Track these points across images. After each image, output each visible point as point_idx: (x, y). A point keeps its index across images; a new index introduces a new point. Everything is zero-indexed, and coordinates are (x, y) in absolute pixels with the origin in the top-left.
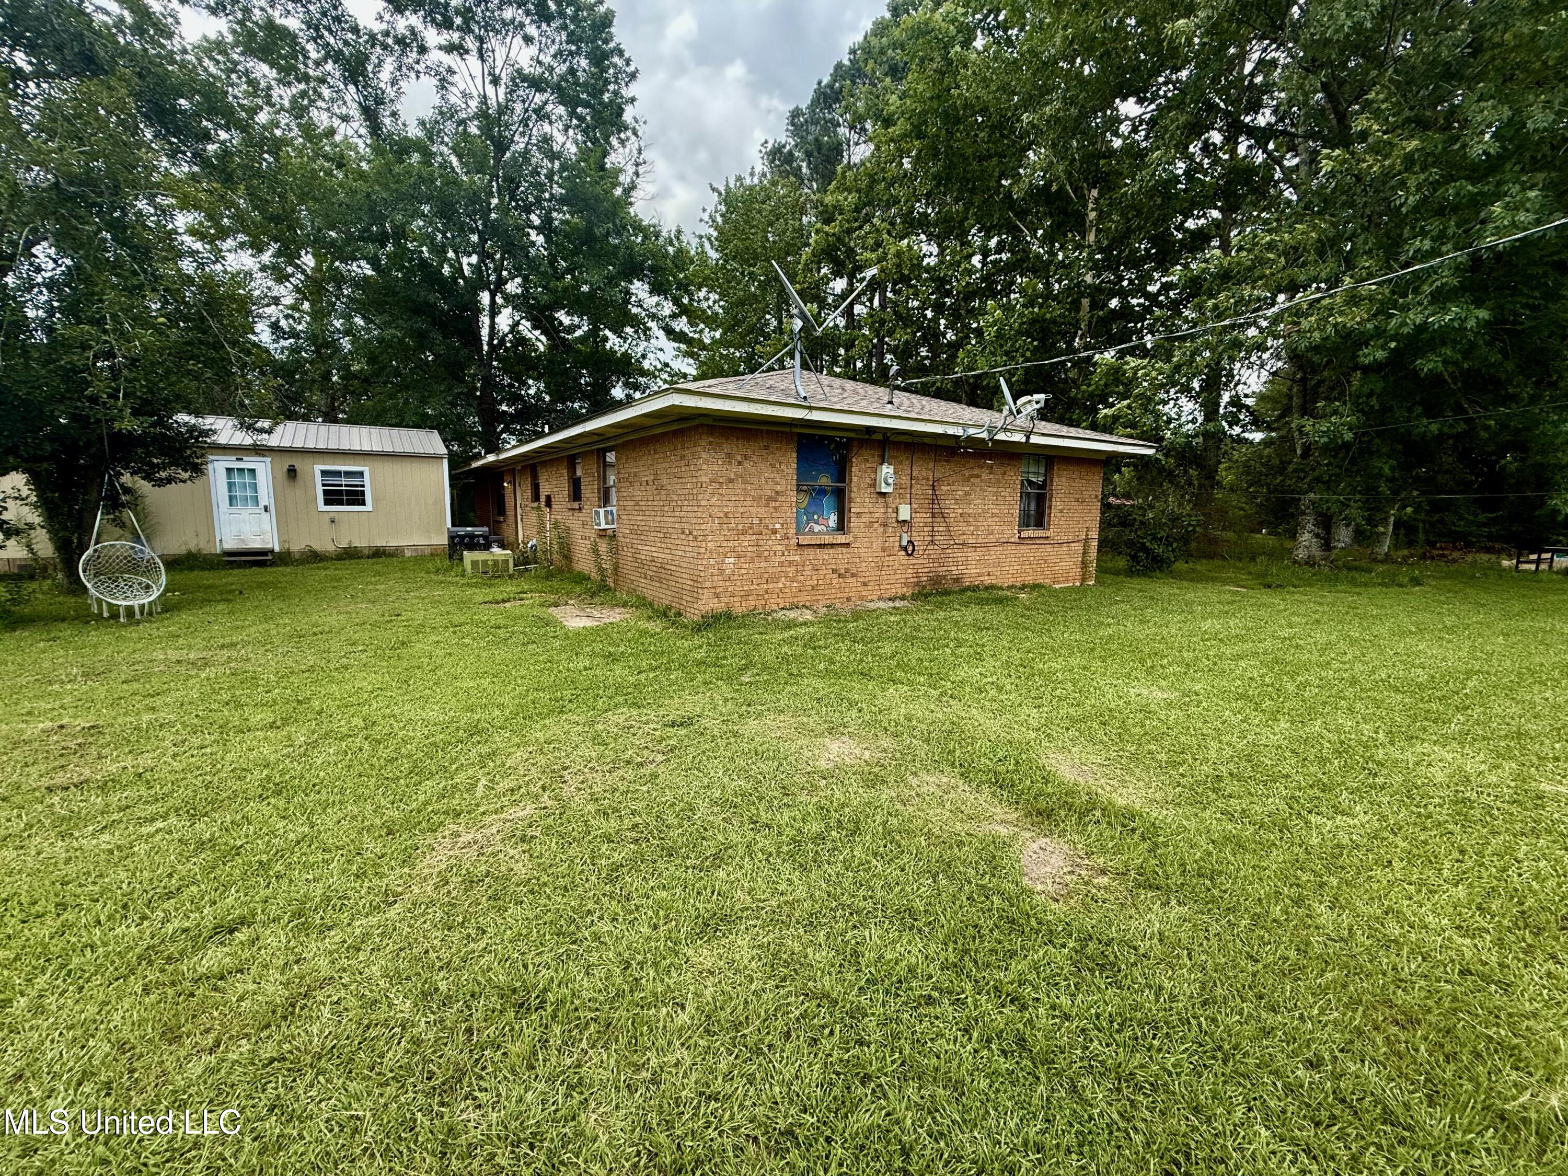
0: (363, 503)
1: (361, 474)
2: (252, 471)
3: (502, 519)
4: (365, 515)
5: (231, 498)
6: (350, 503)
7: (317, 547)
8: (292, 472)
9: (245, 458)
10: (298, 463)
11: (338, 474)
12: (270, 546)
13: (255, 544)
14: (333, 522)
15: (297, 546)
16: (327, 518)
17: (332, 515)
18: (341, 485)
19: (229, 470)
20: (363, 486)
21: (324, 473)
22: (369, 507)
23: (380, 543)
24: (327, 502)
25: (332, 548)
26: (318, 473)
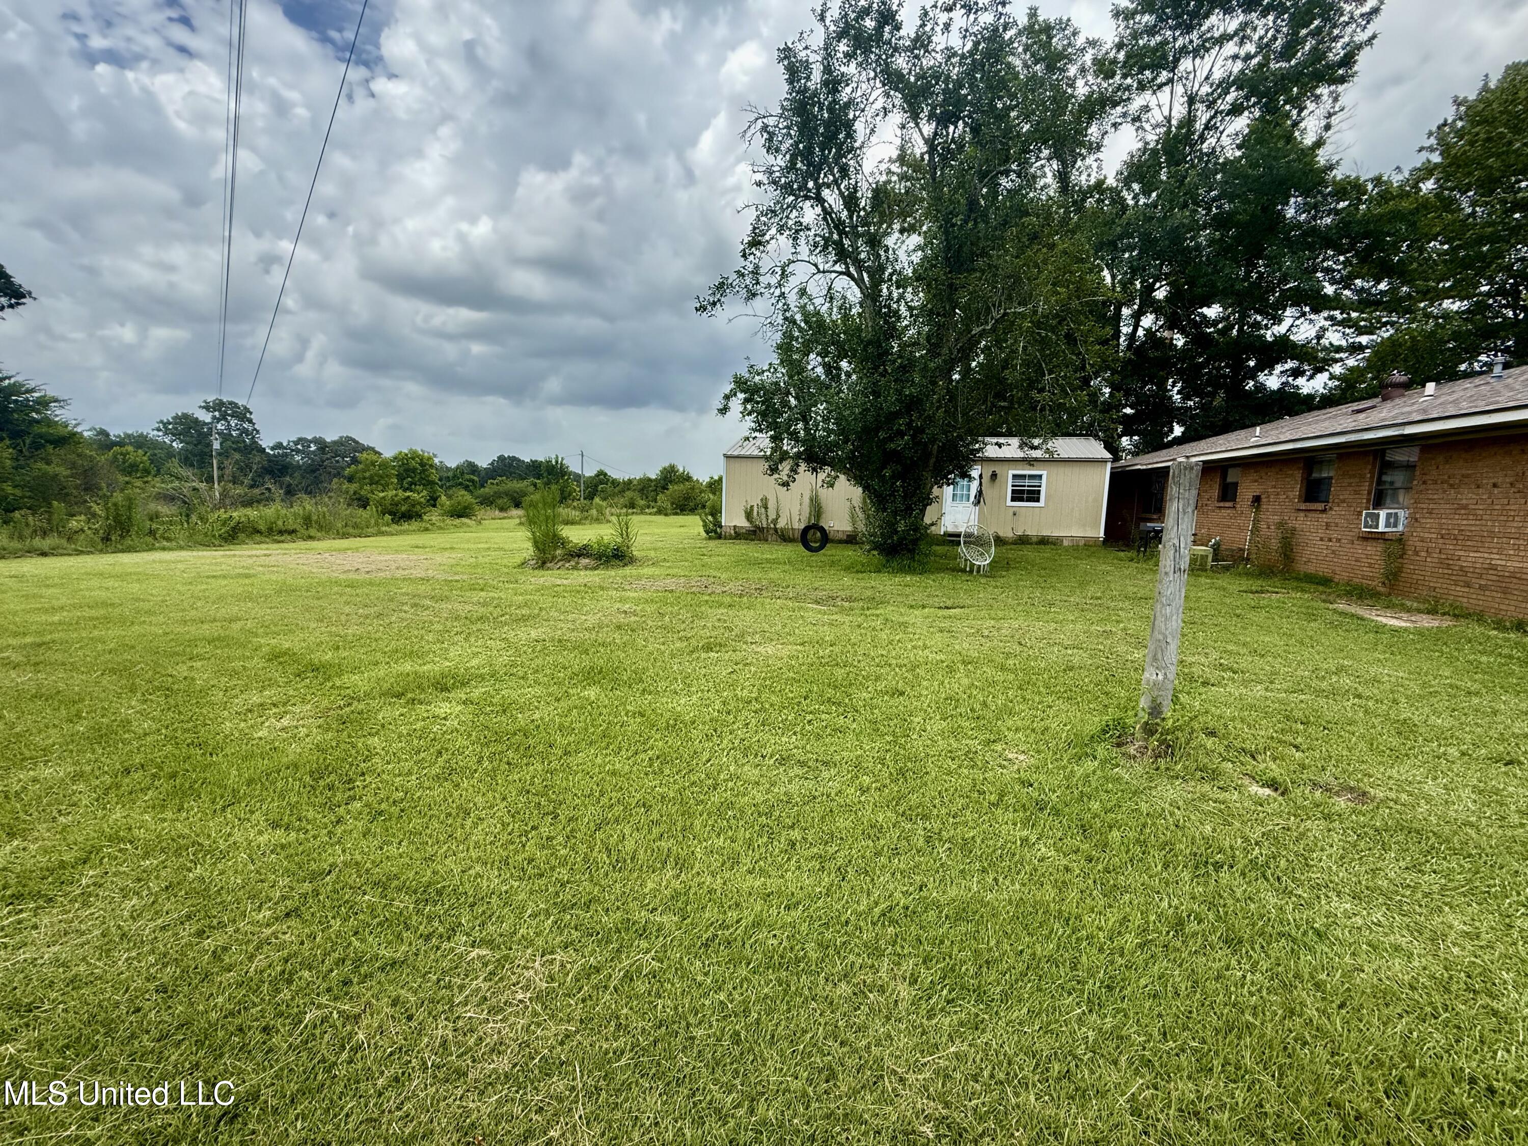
0: (1038, 500)
1: (1040, 477)
4: (1038, 510)
6: (1029, 500)
8: (994, 476)
10: (998, 469)
11: (1023, 477)
14: (1015, 514)
16: (1011, 511)
17: (1015, 509)
18: (1024, 486)
20: (1040, 487)
21: (1015, 476)
22: (1042, 503)
23: (1045, 533)
24: (1013, 500)
25: (1011, 535)
26: (1010, 477)
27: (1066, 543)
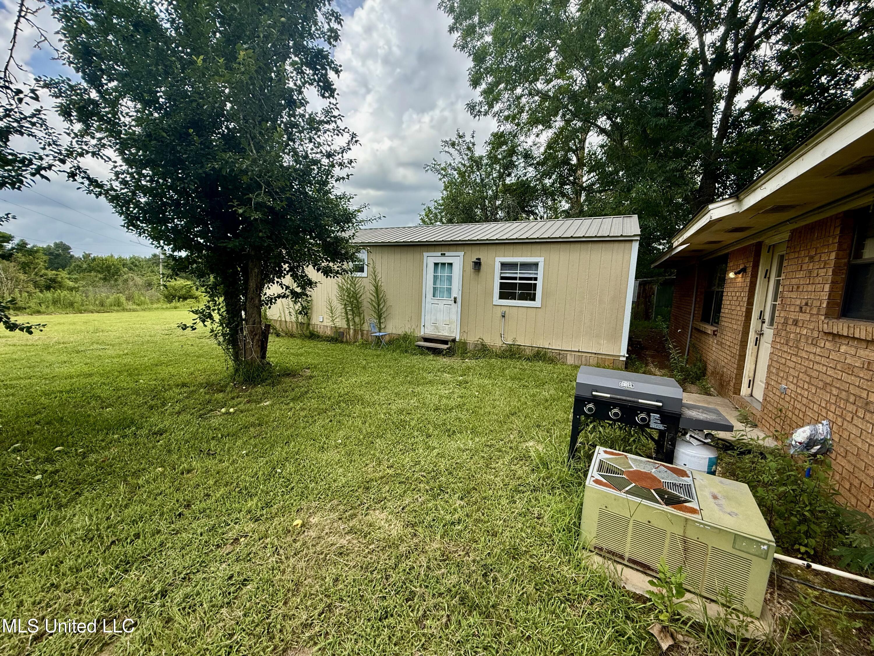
0: (534, 299)
1: (536, 265)
2: (451, 264)
3: (709, 329)
4: (532, 312)
5: (435, 289)
6: (522, 297)
7: (488, 341)
8: (477, 264)
9: (447, 254)
10: (484, 255)
11: (513, 266)
12: (453, 335)
13: (445, 333)
14: (504, 316)
15: (472, 339)
16: (498, 312)
17: (504, 309)
18: (515, 279)
19: (436, 264)
20: (536, 279)
21: (504, 265)
22: (537, 303)
23: (543, 343)
24: (502, 296)
25: (499, 343)
26: (498, 266)
27: (570, 360)
